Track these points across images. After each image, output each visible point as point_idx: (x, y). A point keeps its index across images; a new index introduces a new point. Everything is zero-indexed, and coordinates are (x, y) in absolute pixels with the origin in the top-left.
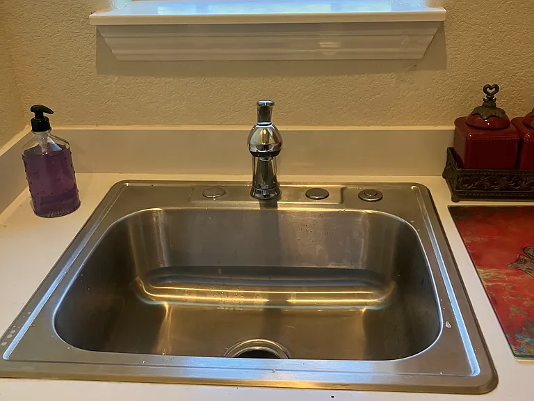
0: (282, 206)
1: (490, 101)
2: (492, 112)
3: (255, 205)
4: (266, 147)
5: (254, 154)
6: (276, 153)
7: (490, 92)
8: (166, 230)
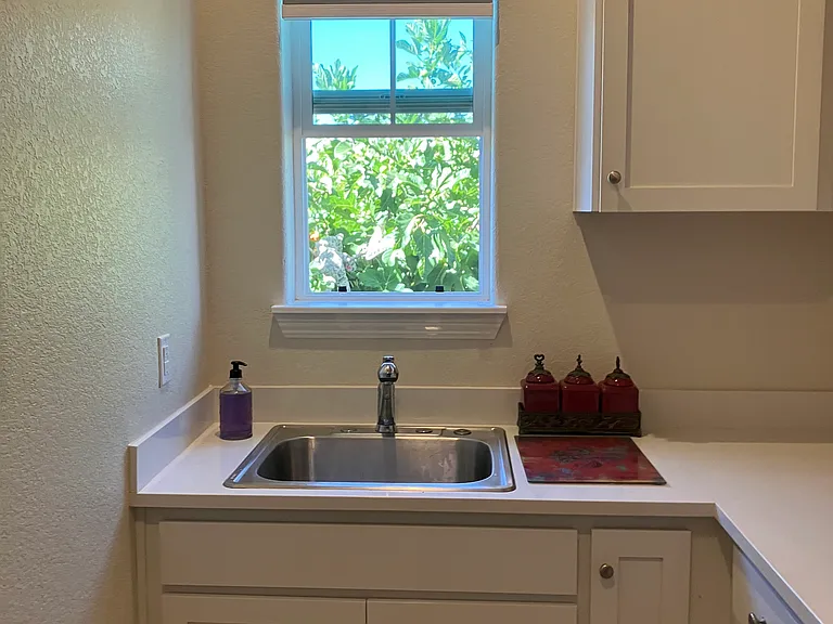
0: (398, 436)
1: (540, 365)
2: (541, 372)
3: (379, 436)
4: (390, 374)
5: (382, 380)
6: (395, 380)
7: (539, 359)
8: (315, 456)
